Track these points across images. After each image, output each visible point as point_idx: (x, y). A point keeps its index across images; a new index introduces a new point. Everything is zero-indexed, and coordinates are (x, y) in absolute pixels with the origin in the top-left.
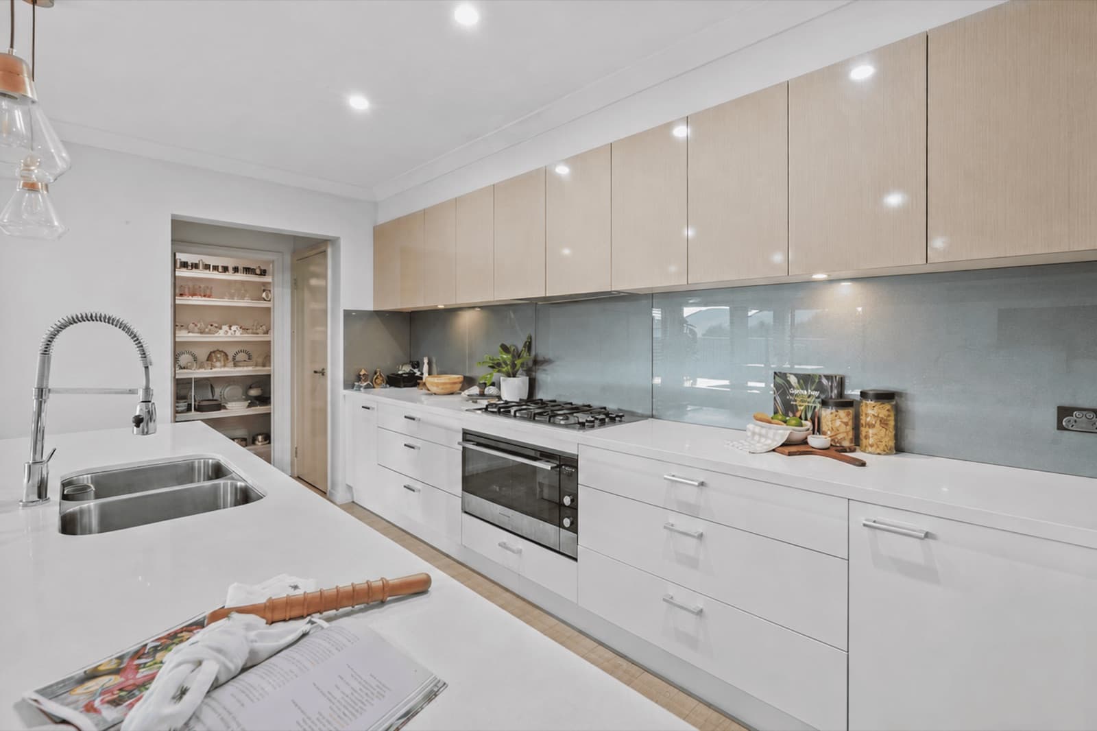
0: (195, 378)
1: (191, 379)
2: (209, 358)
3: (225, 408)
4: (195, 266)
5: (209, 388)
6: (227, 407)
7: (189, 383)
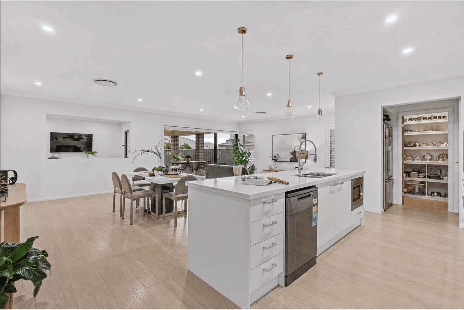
0: (427, 165)
1: (426, 165)
2: (439, 157)
3: (443, 179)
4: (430, 118)
5: (439, 170)
6: (444, 179)
7: (424, 167)
